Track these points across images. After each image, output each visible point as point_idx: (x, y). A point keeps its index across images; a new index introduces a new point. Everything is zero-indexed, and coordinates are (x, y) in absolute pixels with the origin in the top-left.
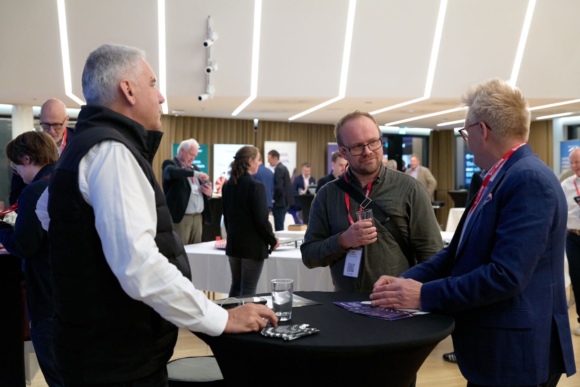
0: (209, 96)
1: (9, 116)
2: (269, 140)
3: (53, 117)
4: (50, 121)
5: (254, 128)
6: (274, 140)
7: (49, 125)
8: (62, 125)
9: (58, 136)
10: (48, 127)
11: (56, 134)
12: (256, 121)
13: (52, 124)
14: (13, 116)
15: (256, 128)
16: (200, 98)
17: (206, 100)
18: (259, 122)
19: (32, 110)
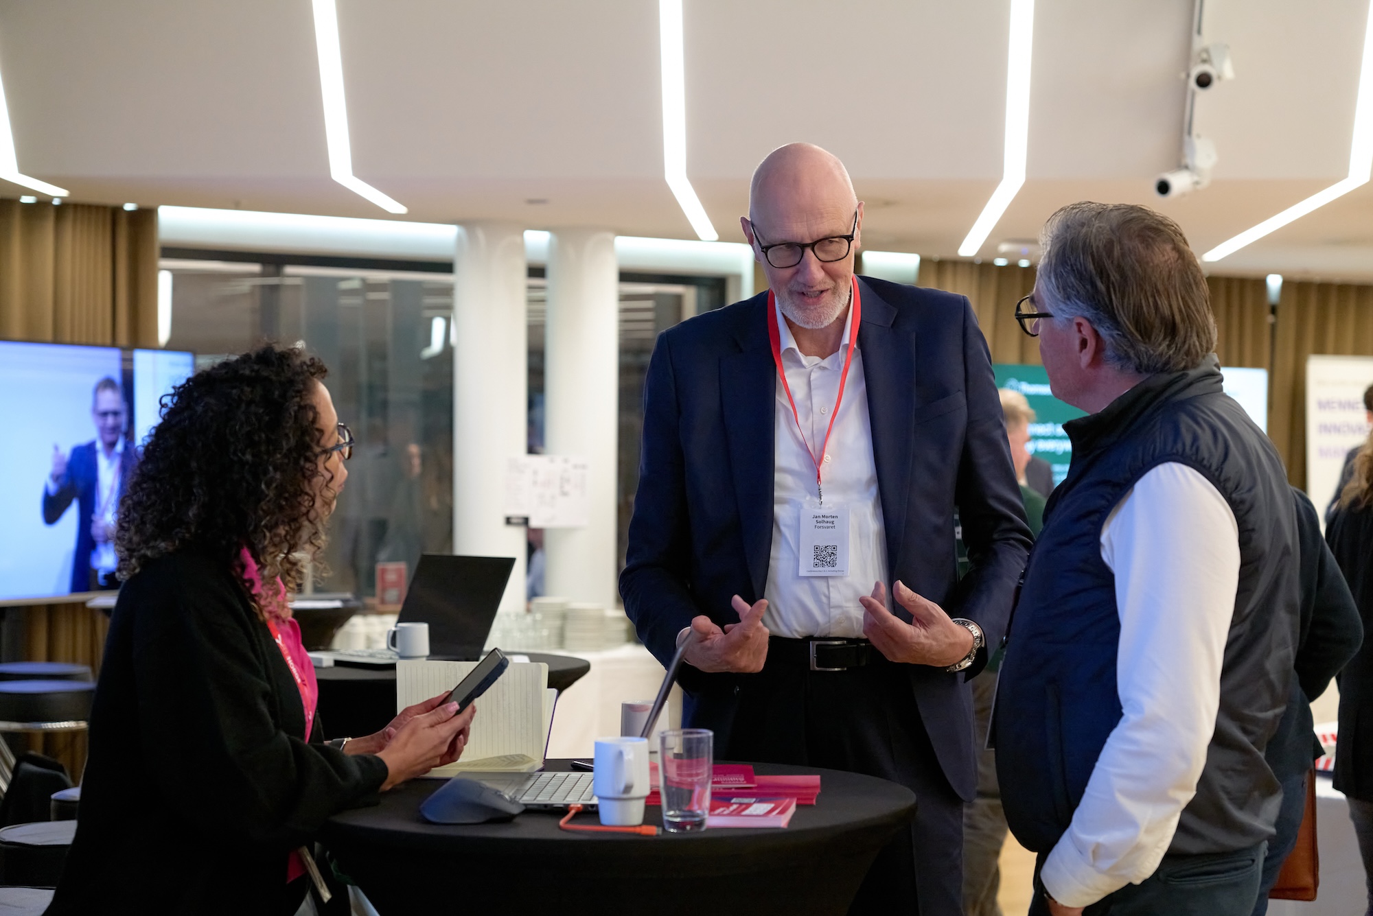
0: (1196, 178)
1: (446, 267)
2: (1321, 350)
3: (813, 212)
4: (800, 230)
5: (1267, 310)
6: (1338, 351)
7: (798, 248)
8: (849, 238)
9: (835, 291)
10: (792, 261)
11: (829, 284)
12: (1274, 283)
13: (808, 241)
14: (458, 267)
15: (1274, 310)
16: (1163, 188)
17: (1183, 195)
18: (1287, 284)
19: (522, 245)
